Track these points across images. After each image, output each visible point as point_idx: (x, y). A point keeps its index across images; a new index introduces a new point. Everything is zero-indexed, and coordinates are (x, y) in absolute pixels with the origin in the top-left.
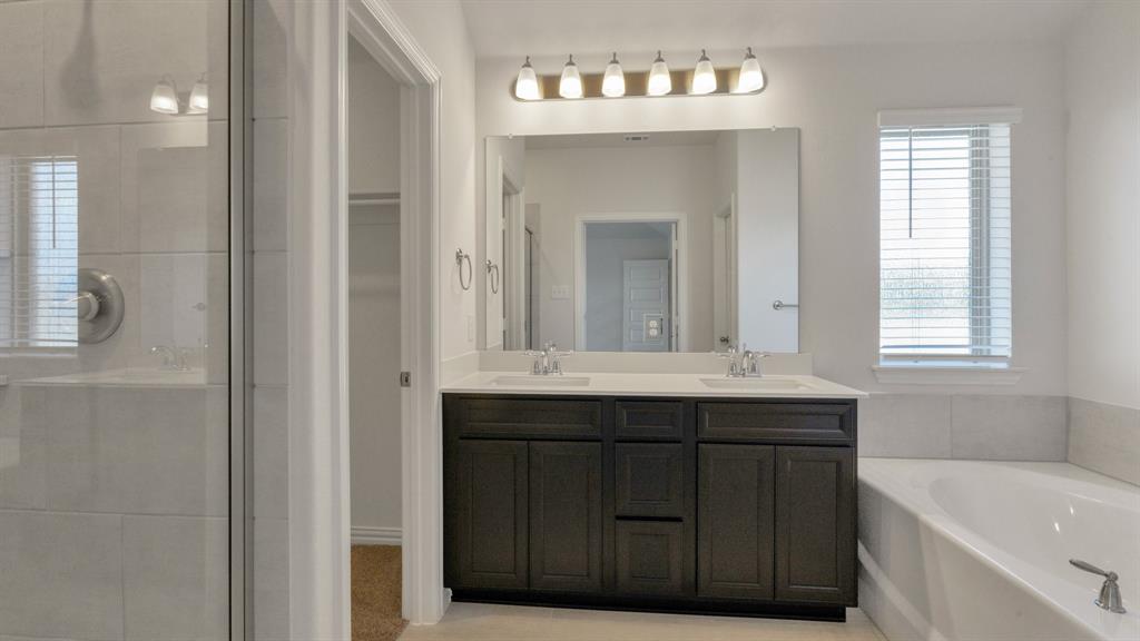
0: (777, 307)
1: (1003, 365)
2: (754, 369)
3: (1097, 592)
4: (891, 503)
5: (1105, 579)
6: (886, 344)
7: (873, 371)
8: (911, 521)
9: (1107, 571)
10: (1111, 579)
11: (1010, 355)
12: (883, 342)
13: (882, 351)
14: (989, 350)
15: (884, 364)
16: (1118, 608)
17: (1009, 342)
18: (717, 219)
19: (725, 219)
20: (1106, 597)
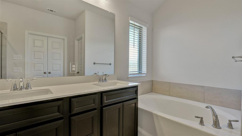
0: (94, 64)
1: (145, 75)
2: (105, 80)
6: (130, 71)
7: (128, 78)
9: (200, 116)
10: (202, 118)
11: (146, 73)
12: (129, 71)
13: (129, 73)
14: (142, 72)
16: (204, 125)
17: (146, 70)
18: (76, 40)
19: (78, 41)
20: (202, 122)
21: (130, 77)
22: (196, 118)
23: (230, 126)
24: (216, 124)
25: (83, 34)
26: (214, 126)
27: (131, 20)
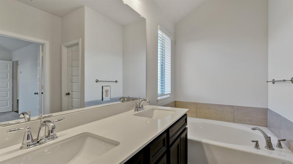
0: (97, 81)
10: (257, 142)
16: (260, 149)
17: (170, 90)
18: (63, 47)
19: (68, 48)
20: (257, 146)
21: (161, 100)
22: (252, 142)
23: (280, 145)
24: (270, 146)
25: (81, 39)
26: (268, 147)
27: (160, 29)
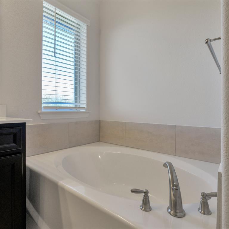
1: (84, 111)
3: (140, 202)
4: (45, 178)
5: (143, 194)
8: (55, 186)
9: (143, 189)
10: (146, 193)
11: (86, 107)
14: (80, 105)
15: (43, 110)
16: (149, 208)
17: (86, 102)
20: (146, 205)
24: (176, 206)
26: (171, 210)
